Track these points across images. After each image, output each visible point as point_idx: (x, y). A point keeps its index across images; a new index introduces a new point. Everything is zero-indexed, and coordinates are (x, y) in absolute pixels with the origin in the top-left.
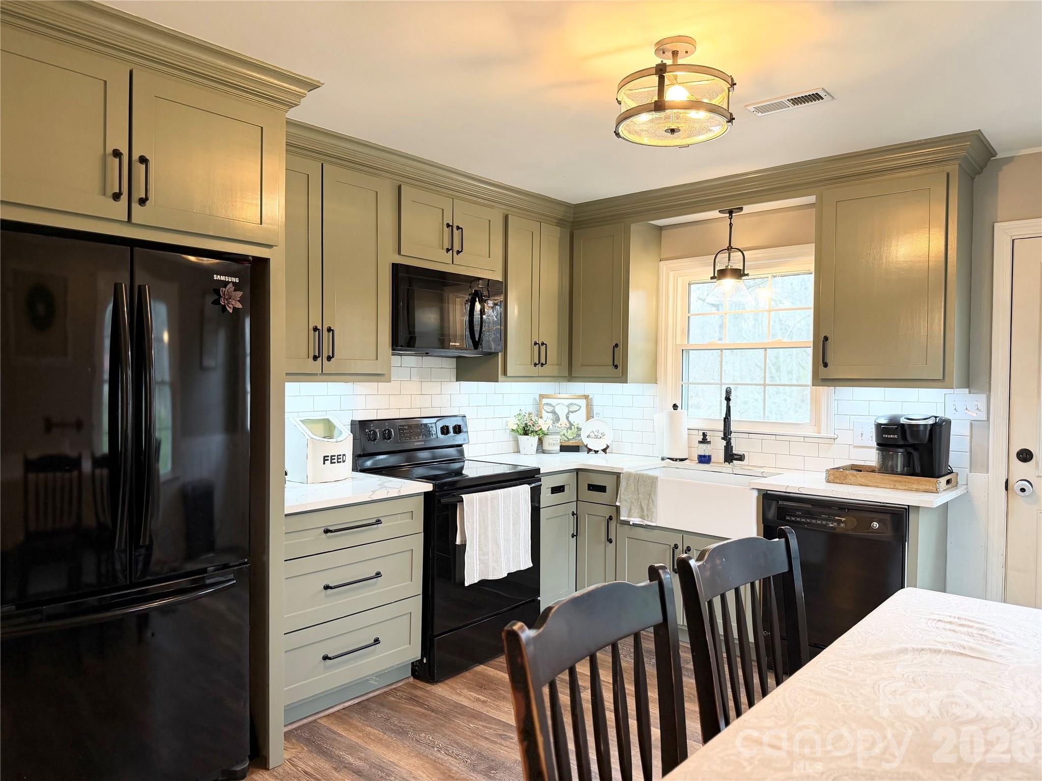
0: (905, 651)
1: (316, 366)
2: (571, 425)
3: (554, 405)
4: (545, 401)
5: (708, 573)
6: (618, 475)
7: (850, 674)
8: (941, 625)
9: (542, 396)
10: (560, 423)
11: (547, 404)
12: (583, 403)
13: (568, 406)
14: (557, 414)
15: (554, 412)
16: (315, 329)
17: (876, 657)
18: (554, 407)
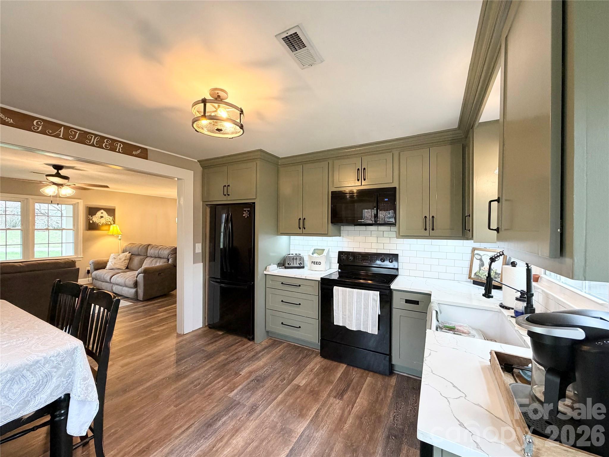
1: (300, 231)
3: (481, 255)
4: (476, 252)
9: (474, 249)
10: (484, 267)
11: (477, 254)
14: (483, 261)
15: (481, 260)
18: (481, 256)
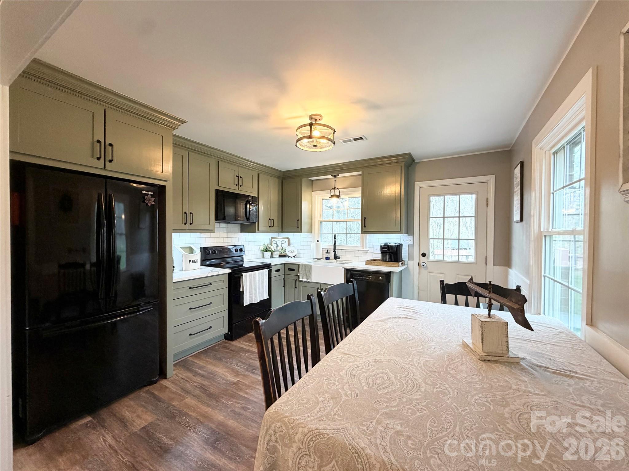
0: (390, 318)
1: (186, 227)
2: (283, 248)
4: (273, 240)
5: (327, 296)
6: (299, 265)
7: (373, 327)
8: (401, 309)
9: (272, 238)
10: (279, 247)
11: (274, 241)
12: (287, 240)
13: (282, 241)
14: (278, 244)
15: (276, 244)
16: (185, 213)
17: (381, 321)
18: (276, 242)
